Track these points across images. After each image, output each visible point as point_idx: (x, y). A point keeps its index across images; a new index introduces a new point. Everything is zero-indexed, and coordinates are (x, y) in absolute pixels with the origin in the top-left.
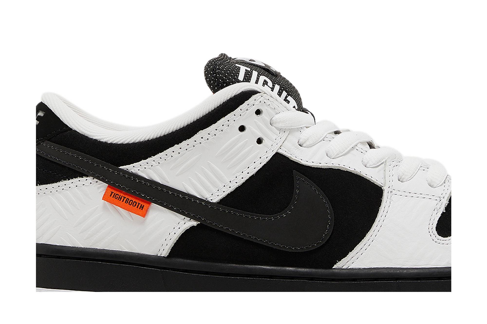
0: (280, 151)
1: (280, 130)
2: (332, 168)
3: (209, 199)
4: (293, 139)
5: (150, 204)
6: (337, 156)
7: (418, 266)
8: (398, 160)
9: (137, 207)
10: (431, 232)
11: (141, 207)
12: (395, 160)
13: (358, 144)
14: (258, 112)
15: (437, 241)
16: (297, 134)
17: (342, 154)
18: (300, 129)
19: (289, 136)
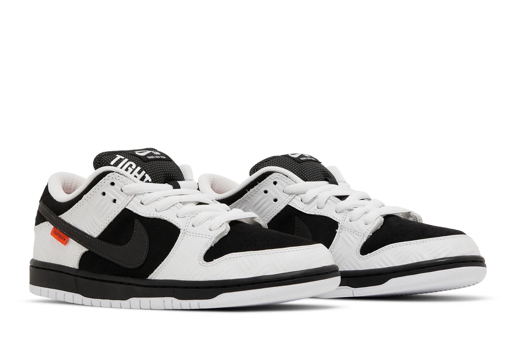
0: (127, 207)
1: (127, 194)
2: (156, 218)
3: (93, 236)
4: (137, 200)
5: (68, 238)
6: (161, 210)
7: (188, 279)
8: (196, 213)
9: (63, 240)
10: (200, 258)
11: (64, 239)
12: (194, 213)
13: (178, 203)
14: (113, 184)
15: (202, 264)
16: (141, 197)
17: (164, 209)
18: (143, 194)
19: (135, 198)
